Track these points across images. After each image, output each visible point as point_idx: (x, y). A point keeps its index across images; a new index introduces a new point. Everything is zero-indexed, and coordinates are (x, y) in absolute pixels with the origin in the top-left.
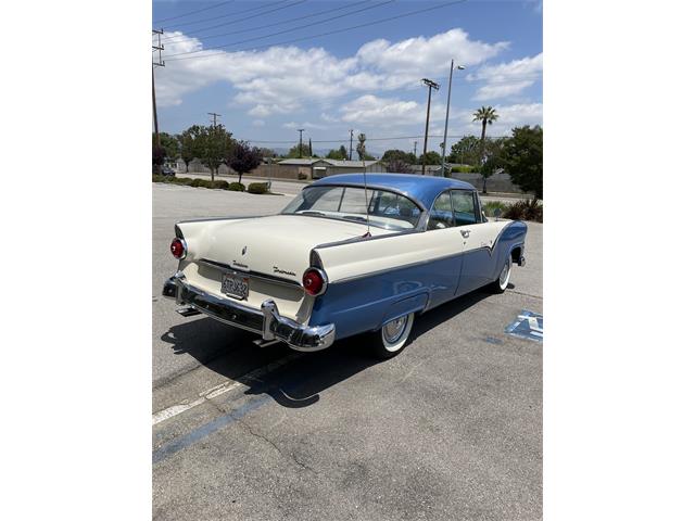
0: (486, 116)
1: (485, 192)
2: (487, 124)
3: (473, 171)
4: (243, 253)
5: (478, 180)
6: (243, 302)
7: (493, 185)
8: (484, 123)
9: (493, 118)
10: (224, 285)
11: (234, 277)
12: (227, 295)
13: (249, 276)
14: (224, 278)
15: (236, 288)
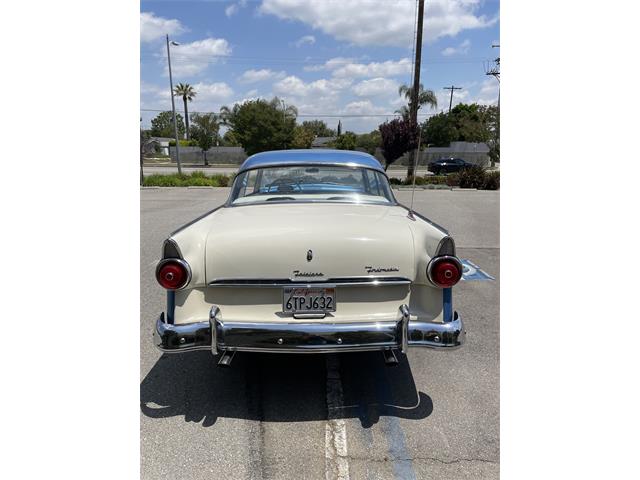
0: (186, 93)
1: (207, 164)
2: (188, 101)
3: (190, 145)
4: (309, 258)
5: (197, 153)
6: (327, 319)
7: (212, 158)
8: (185, 99)
9: (192, 94)
10: (288, 306)
11: (307, 292)
12: (295, 318)
13: (334, 285)
14: (287, 296)
15: (313, 305)
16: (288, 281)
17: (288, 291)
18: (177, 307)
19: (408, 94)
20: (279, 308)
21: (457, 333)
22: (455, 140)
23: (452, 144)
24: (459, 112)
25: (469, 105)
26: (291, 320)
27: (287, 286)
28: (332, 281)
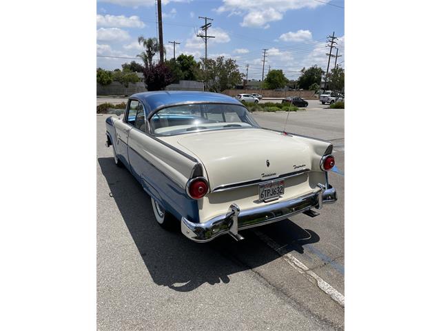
4: (268, 164)
6: (279, 200)
10: (262, 196)
11: (271, 185)
12: (265, 202)
13: (283, 179)
14: (262, 190)
15: (274, 193)
16: (260, 181)
17: (262, 187)
18: (200, 210)
19: (145, 43)
20: (257, 197)
21: (335, 193)
22: (182, 79)
23: (181, 82)
24: (182, 60)
25: (188, 56)
26: (263, 204)
27: (260, 184)
28: (281, 176)
